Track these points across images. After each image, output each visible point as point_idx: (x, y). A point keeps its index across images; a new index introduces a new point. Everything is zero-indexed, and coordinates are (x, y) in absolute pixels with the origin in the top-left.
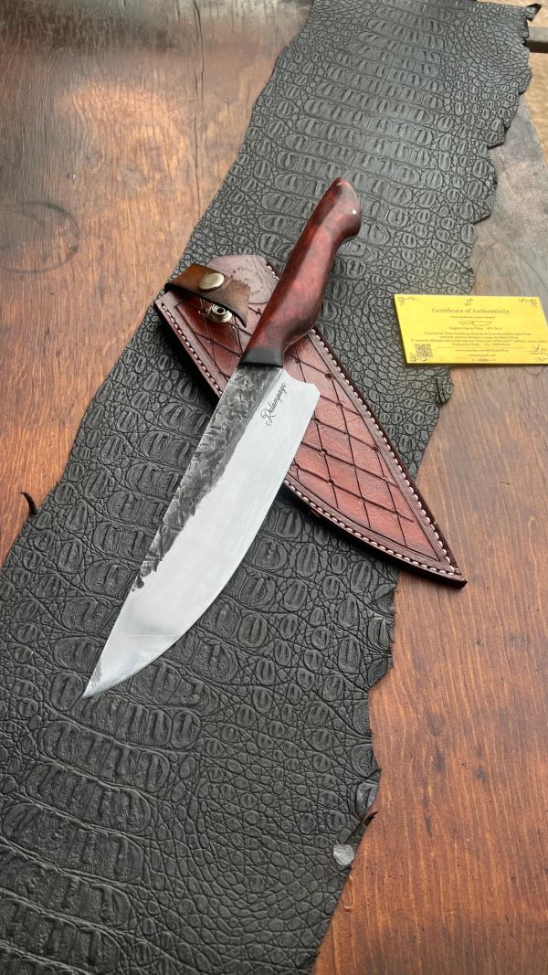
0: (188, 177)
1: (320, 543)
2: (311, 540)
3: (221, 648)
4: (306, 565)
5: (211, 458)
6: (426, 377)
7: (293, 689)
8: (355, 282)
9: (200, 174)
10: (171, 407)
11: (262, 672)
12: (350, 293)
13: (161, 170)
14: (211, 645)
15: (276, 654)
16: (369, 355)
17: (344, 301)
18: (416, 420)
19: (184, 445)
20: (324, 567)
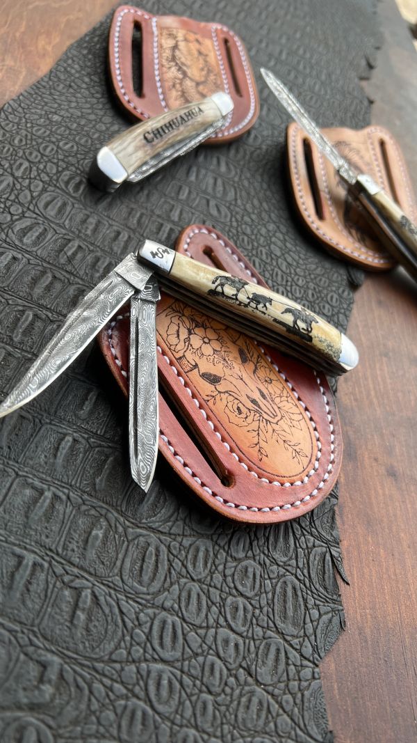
3: (94, 594)
7: (212, 666)
8: (253, 149)
10: (27, 222)
11: (161, 638)
12: (247, 158)
14: (76, 588)
15: (183, 604)
17: (242, 163)
18: (332, 301)
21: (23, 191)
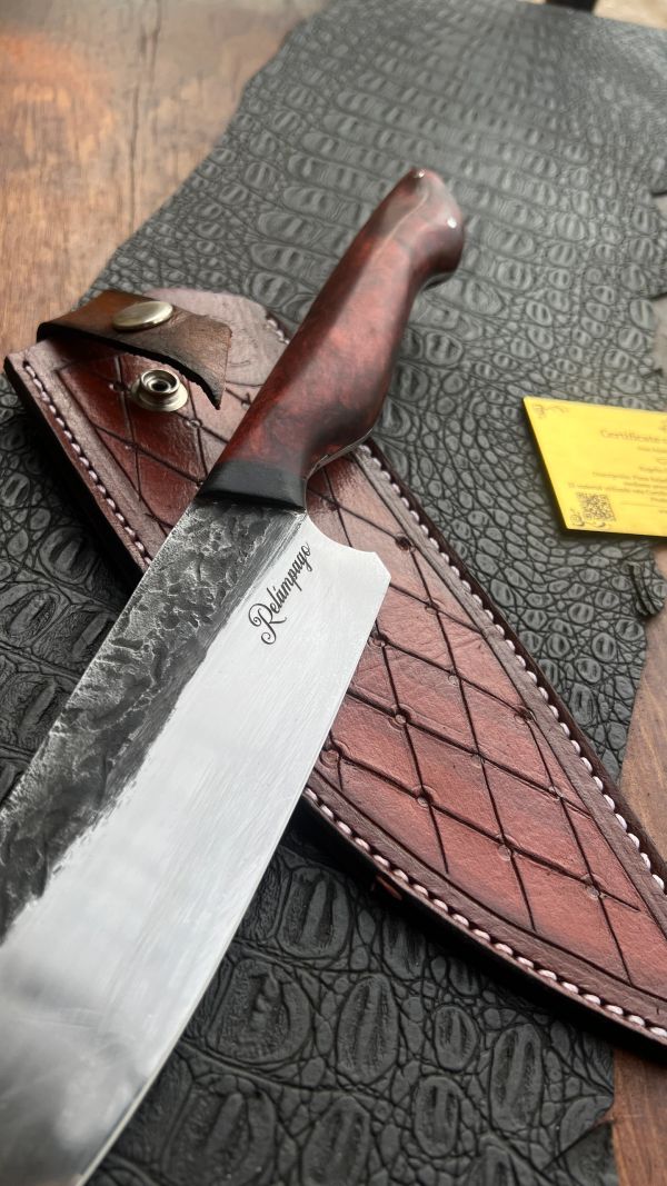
0: (113, 169)
1: (401, 971)
2: (375, 965)
4: (364, 1043)
5: (108, 726)
6: (606, 561)
8: (444, 372)
9: (138, 168)
10: (19, 592)
12: (434, 390)
13: (59, 151)
16: (484, 508)
17: (423, 404)
18: (601, 650)
19: (42, 687)
20: (415, 1047)
21: (17, 532)
